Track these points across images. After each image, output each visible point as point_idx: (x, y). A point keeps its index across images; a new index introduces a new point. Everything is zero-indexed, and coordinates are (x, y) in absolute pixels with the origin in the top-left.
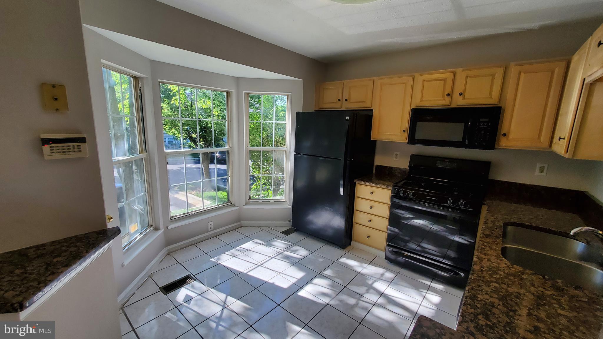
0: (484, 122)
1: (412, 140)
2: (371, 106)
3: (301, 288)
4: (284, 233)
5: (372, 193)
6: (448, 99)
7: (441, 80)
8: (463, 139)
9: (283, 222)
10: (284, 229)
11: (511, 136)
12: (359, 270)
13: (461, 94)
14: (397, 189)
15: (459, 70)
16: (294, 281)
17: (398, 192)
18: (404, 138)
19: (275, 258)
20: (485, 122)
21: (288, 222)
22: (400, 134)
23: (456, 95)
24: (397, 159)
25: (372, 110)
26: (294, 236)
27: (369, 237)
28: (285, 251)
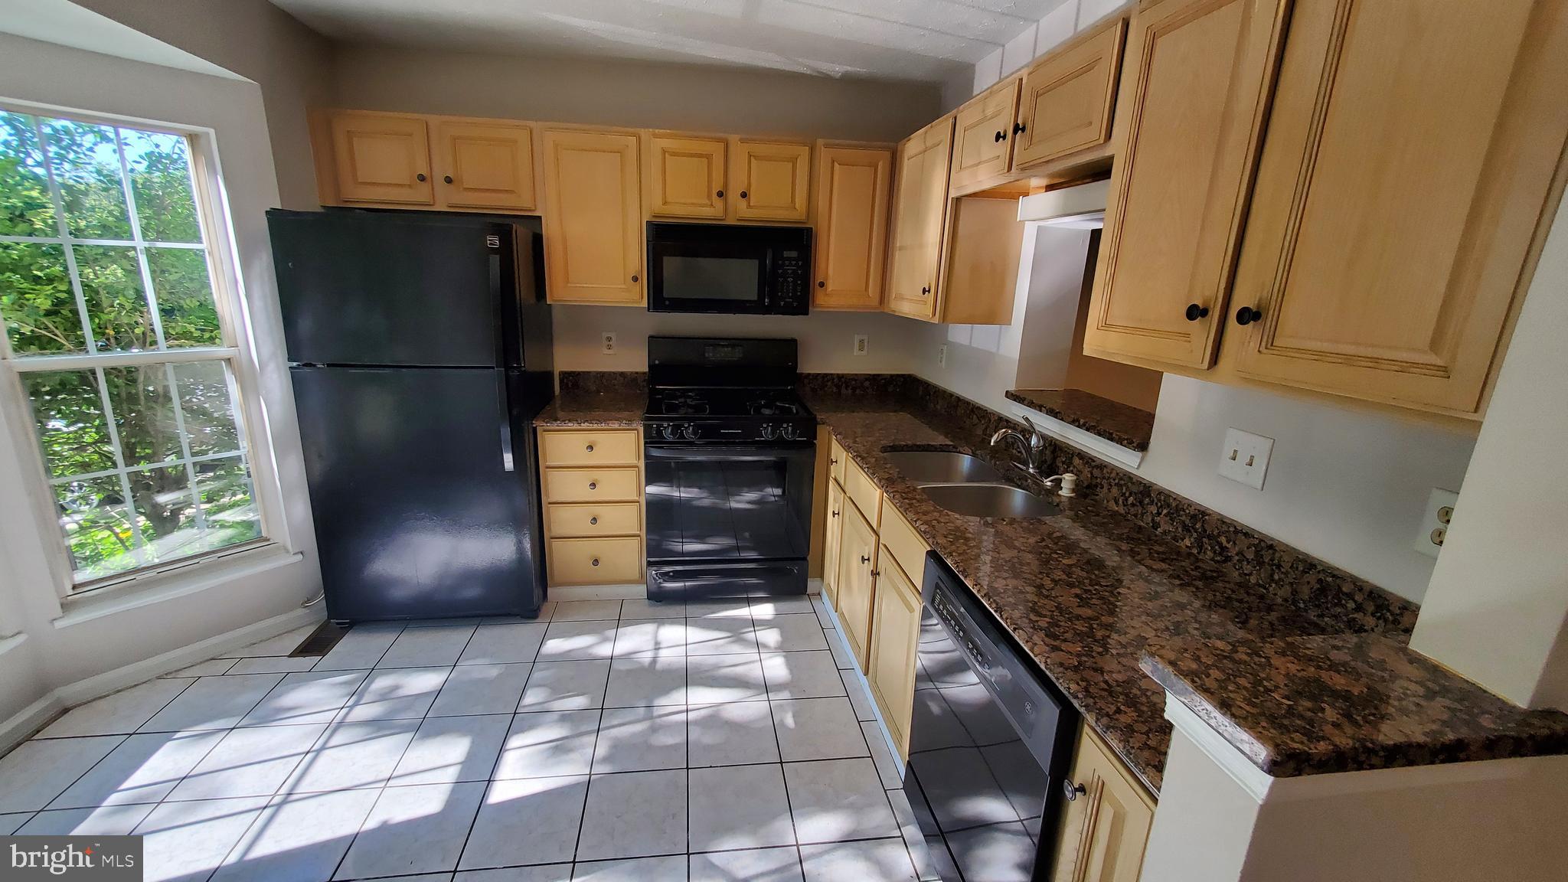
0: (790, 259)
1: (659, 300)
2: (535, 206)
3: (489, 781)
4: (304, 650)
5: (591, 448)
6: (719, 203)
7: (700, 156)
8: (759, 295)
9: (283, 618)
10: (299, 639)
11: (831, 286)
12: (605, 650)
13: (744, 195)
14: (655, 426)
15: (733, 138)
16: (451, 775)
17: (659, 432)
18: (637, 297)
19: (330, 744)
20: (794, 259)
21: (300, 611)
22: (623, 286)
23: (734, 195)
24: (610, 352)
25: (540, 218)
26: (350, 646)
27: (596, 562)
28: (351, 708)
